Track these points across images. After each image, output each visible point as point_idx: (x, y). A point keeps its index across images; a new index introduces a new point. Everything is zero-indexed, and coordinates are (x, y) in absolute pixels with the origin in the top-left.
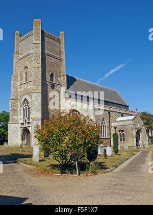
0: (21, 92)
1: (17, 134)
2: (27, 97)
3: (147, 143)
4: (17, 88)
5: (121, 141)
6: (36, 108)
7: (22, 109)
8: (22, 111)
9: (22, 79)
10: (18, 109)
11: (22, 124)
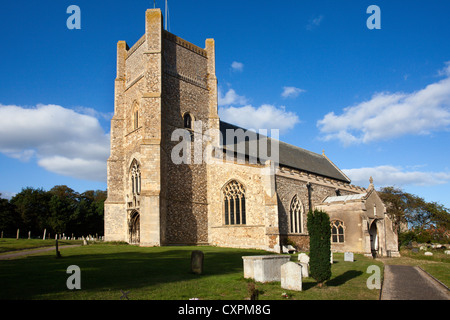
0: (128, 148)
1: (122, 222)
2: (137, 156)
3: (396, 247)
4: (121, 141)
5: (335, 240)
6: (150, 174)
7: (130, 178)
8: (130, 181)
9: (129, 124)
10: (124, 179)
11: (130, 204)
